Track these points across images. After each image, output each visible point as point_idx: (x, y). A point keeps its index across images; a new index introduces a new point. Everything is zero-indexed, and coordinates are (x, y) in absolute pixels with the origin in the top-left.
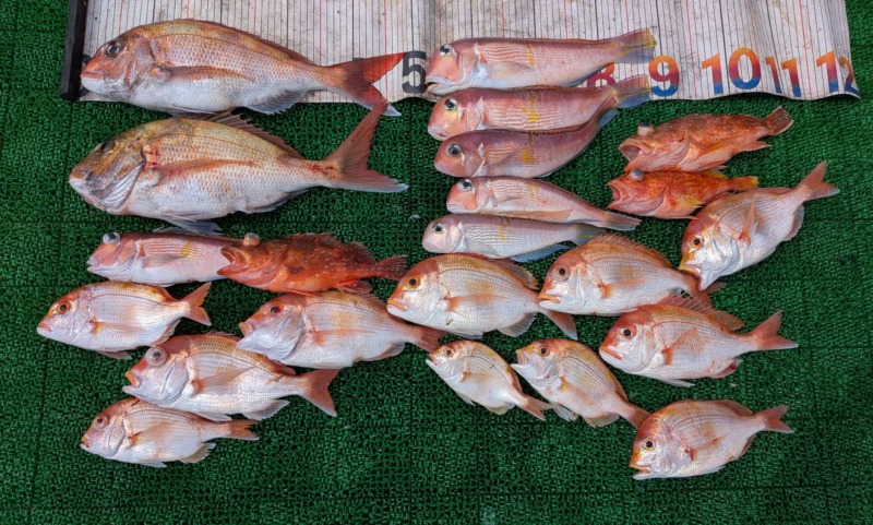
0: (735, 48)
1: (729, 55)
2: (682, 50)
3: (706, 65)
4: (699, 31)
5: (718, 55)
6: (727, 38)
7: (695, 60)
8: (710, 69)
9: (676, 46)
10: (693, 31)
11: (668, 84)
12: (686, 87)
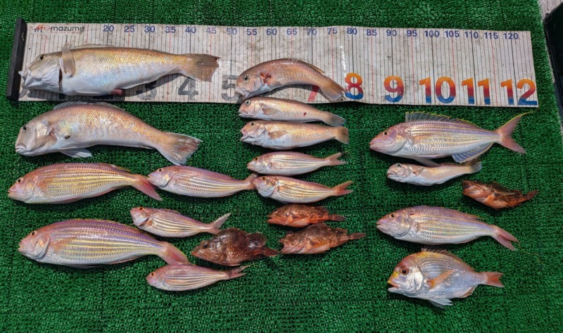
0: (440, 76)
1: (436, 79)
2: (407, 72)
3: (422, 82)
4: (419, 61)
5: (429, 78)
6: (435, 69)
7: (416, 79)
8: (424, 86)
9: (403, 70)
10: (414, 59)
11: (396, 95)
12: (408, 96)
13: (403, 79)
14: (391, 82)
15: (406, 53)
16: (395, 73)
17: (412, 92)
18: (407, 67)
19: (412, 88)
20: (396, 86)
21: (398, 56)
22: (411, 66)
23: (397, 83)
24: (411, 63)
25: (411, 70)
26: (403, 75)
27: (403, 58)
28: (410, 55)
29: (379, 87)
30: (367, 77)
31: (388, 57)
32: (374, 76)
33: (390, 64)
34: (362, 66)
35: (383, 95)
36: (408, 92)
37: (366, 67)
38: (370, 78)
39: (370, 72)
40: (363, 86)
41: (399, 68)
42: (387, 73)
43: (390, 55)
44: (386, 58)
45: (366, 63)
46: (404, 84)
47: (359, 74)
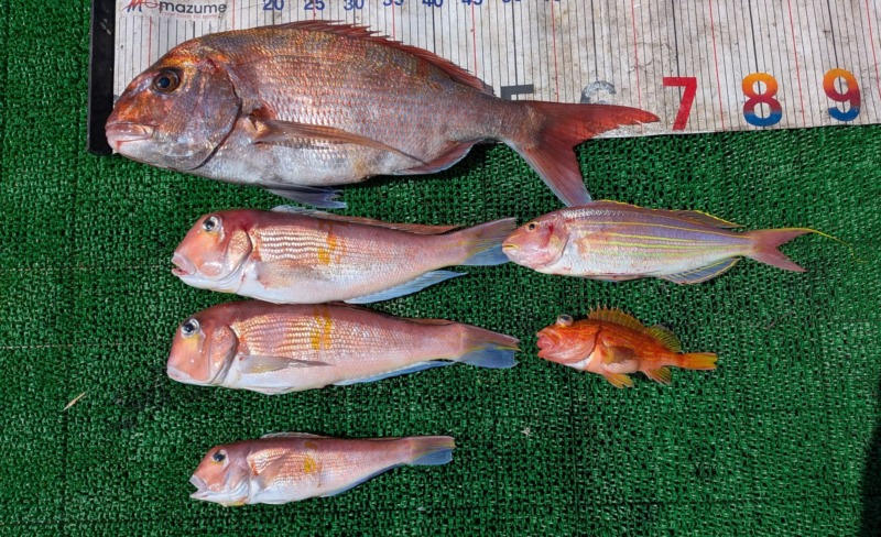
13: (857, 74)
14: (837, 80)
15: (858, 23)
16: (840, 62)
17: (877, 99)
18: (862, 50)
19: (875, 92)
20: (845, 90)
21: (843, 29)
22: (869, 48)
23: (848, 84)
24: (868, 41)
25: (871, 57)
26: (856, 67)
27: (852, 32)
28: (866, 26)
29: (813, 92)
30: (786, 75)
31: (825, 32)
32: (802, 72)
33: (830, 46)
34: (775, 54)
35: (824, 107)
36: (869, 101)
37: (784, 56)
38: (794, 76)
39: (793, 64)
40: (779, 96)
41: (847, 55)
42: (826, 64)
43: (828, 28)
44: (822, 35)
45: (783, 47)
46: (859, 83)
47: (770, 73)
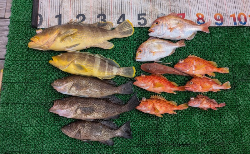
0: (239, 13)
1: (238, 14)
2: (224, 12)
3: (231, 16)
4: (229, 6)
5: (235, 14)
6: (237, 10)
7: (228, 15)
8: (232, 18)
9: (222, 11)
10: (227, 6)
11: (220, 22)
12: (226, 22)
13: (222, 15)
14: (217, 16)
15: (222, 3)
16: (218, 12)
17: (227, 20)
19: (227, 19)
20: (220, 18)
21: (219, 4)
22: (225, 9)
24: (225, 7)
25: (226, 11)
26: (222, 13)
27: (221, 5)
28: (224, 4)
29: (212, 18)
30: (206, 14)
31: (215, 5)
32: (209, 14)
33: (216, 8)
34: (203, 9)
35: (214, 22)
37: (205, 10)
38: (208, 14)
39: (207, 12)
40: (204, 19)
41: (220, 10)
42: (215, 12)
45: (205, 8)
46: (223, 17)
47: (202, 13)
